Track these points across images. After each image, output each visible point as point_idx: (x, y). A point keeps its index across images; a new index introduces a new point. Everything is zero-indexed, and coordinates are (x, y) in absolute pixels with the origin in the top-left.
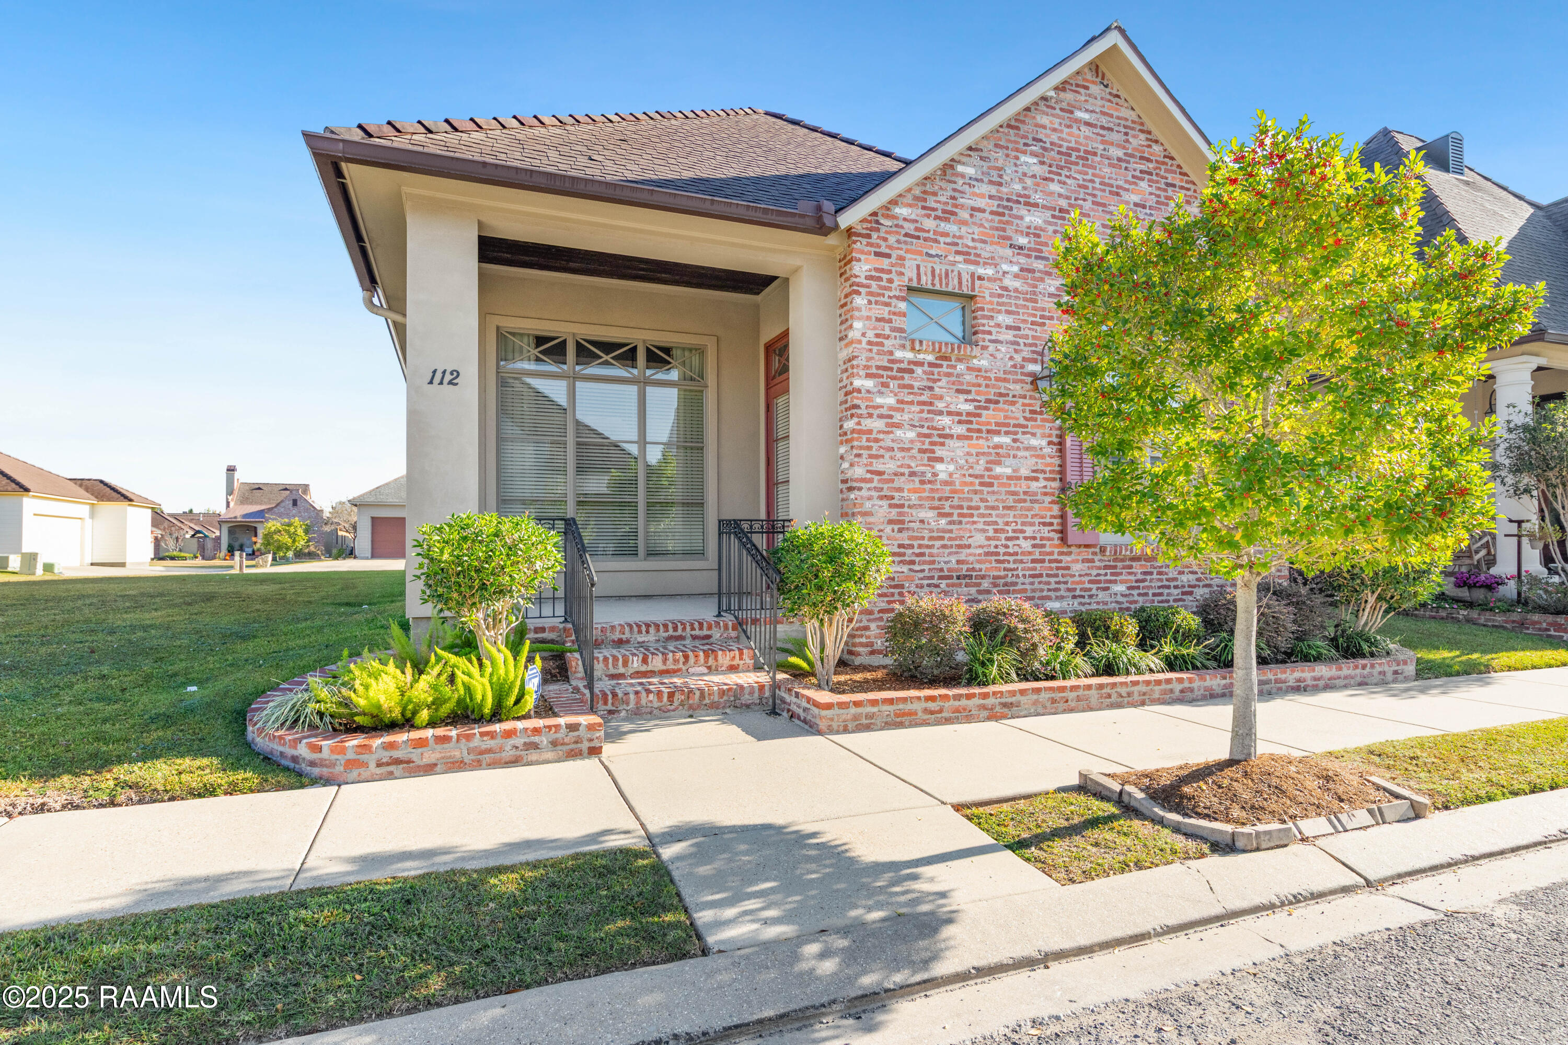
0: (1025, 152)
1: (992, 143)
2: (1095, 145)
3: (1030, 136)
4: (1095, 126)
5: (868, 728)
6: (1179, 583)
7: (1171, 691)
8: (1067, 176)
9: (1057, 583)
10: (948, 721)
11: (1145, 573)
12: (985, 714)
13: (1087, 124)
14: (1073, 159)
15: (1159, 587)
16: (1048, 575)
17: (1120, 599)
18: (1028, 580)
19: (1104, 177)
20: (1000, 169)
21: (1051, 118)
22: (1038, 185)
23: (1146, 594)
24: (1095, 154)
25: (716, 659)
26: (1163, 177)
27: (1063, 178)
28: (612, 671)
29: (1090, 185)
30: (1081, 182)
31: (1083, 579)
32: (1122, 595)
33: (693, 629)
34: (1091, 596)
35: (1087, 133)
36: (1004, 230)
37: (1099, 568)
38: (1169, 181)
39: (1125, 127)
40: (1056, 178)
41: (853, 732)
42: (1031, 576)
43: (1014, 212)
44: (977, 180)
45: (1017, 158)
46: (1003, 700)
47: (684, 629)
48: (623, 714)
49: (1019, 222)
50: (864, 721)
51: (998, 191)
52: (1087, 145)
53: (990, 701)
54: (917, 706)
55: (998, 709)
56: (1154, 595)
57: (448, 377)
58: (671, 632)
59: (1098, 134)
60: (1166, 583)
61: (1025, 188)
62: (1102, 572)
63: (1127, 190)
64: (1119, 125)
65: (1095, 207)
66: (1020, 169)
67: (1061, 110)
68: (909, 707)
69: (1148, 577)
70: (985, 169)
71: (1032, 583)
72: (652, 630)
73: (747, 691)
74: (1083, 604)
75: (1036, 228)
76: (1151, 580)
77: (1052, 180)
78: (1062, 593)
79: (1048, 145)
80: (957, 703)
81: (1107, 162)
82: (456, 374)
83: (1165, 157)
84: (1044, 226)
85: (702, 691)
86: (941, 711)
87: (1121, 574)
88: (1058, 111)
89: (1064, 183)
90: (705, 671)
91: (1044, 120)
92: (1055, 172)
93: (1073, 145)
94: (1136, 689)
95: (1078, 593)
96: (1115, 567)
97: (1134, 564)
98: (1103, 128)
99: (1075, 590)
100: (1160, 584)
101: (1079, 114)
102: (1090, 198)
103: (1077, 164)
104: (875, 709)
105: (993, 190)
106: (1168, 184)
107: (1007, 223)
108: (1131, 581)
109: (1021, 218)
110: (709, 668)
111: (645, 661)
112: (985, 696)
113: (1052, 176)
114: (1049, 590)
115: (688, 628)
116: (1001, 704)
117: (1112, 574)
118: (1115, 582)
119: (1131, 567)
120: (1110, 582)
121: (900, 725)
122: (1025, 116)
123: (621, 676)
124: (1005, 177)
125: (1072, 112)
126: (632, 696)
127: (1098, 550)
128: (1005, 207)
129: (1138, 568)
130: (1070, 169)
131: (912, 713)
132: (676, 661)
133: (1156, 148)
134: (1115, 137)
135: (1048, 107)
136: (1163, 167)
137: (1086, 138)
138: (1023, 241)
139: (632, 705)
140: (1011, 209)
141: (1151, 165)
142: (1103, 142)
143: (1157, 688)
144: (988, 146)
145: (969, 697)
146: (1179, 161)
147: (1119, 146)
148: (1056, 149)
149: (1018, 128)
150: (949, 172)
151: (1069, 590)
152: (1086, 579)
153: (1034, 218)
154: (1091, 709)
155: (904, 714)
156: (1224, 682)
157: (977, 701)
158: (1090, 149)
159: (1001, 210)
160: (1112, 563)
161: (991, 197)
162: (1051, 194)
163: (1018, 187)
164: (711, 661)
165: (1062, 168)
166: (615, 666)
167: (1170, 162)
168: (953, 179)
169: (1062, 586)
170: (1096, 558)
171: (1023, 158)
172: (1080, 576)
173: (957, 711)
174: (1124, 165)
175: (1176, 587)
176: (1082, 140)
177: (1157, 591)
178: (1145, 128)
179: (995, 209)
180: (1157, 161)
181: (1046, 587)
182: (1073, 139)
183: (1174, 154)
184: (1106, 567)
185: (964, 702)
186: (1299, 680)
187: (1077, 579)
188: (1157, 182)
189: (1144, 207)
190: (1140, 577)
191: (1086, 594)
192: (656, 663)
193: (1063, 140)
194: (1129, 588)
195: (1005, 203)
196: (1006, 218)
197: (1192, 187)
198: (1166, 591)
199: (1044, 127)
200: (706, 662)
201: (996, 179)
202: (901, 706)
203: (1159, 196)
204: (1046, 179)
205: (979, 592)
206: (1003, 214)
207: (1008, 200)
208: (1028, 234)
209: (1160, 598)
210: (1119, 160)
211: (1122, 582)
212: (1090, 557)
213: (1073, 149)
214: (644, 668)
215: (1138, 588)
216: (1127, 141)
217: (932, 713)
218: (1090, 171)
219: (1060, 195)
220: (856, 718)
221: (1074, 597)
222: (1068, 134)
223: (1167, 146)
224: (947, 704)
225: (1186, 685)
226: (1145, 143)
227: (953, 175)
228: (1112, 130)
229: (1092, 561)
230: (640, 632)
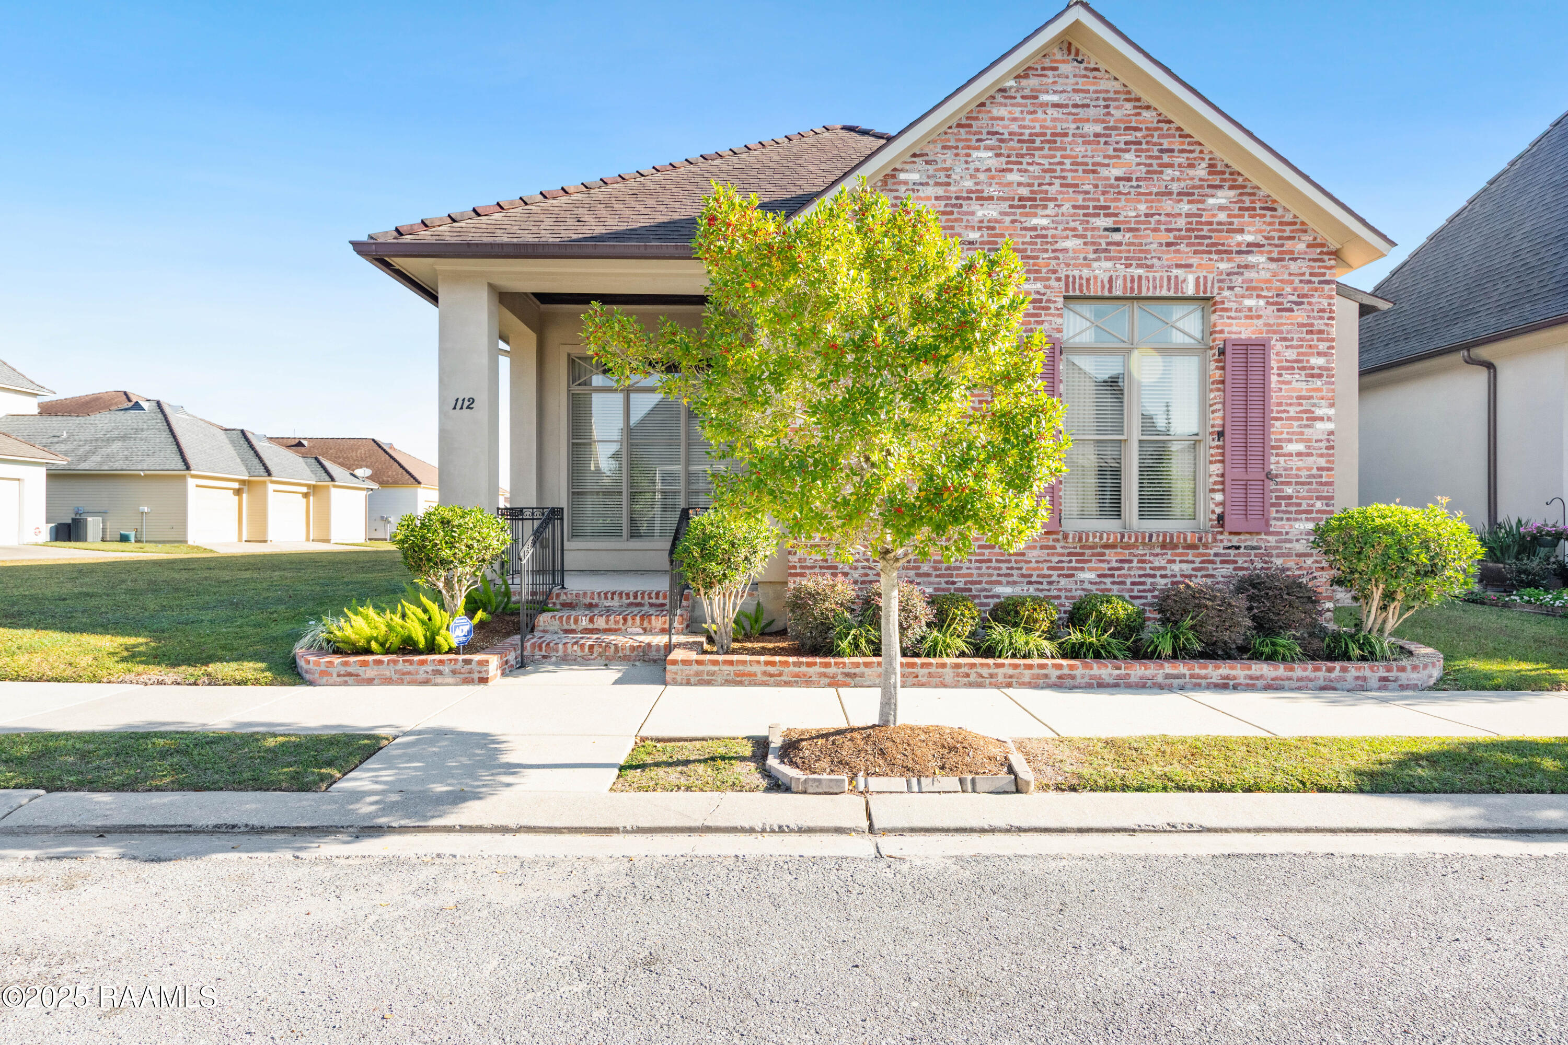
0: (978, 148)
1: (939, 146)
2: (1065, 125)
3: (984, 131)
4: (1066, 106)
5: (709, 683)
6: (1168, 572)
7: (1046, 676)
8: (1028, 164)
9: (1008, 568)
10: (787, 684)
11: (1121, 561)
12: (827, 680)
13: (1056, 105)
14: (1038, 144)
15: (1140, 576)
16: (997, 561)
17: (1087, 586)
18: (973, 565)
19: (1077, 157)
20: (947, 169)
21: (1010, 108)
22: (993, 177)
23: (1123, 583)
24: (1066, 135)
25: (650, 622)
26: (1155, 144)
27: (1024, 166)
28: (566, 627)
29: (1058, 168)
30: (1047, 166)
31: (1041, 565)
32: (1091, 583)
33: (650, 598)
34: (1050, 583)
35: (1056, 115)
36: (952, 228)
37: (1062, 555)
38: (1165, 146)
39: (1105, 99)
40: (1015, 167)
41: (695, 685)
42: (977, 561)
43: (965, 208)
44: (921, 184)
45: (969, 155)
46: (846, 670)
47: (643, 598)
48: (554, 659)
49: (970, 218)
50: (706, 677)
51: (946, 191)
52: (1055, 127)
53: (832, 670)
54: (755, 669)
55: (840, 677)
56: (1133, 583)
57: (466, 403)
58: (632, 600)
59: (1069, 114)
60: (1148, 571)
61: (977, 184)
62: (1066, 559)
63: (1108, 165)
64: (1097, 99)
65: (1064, 189)
66: (972, 166)
67: (1023, 97)
68: (749, 669)
69: (1126, 566)
70: (931, 172)
71: (979, 568)
72: (616, 597)
73: (654, 649)
74: (1042, 590)
75: (989, 221)
76: (1129, 569)
77: (1011, 170)
78: (1015, 578)
79: (1006, 136)
80: (797, 669)
81: (1080, 140)
82: (472, 400)
83: (1159, 122)
84: (999, 217)
85: (616, 646)
86: (780, 675)
87: (1090, 561)
88: (1019, 100)
89: (1026, 171)
90: (641, 631)
91: (1002, 112)
92: (1014, 162)
93: (1038, 130)
94: (1000, 671)
95: (1034, 579)
96: (1083, 554)
97: (1107, 551)
98: (1076, 106)
99: (1031, 576)
100: (1142, 572)
101: (1045, 98)
102: (1057, 182)
103: (1042, 149)
104: (716, 668)
105: (940, 191)
106: (1161, 151)
107: (956, 220)
108: (1104, 569)
109: (973, 213)
110: (645, 629)
111: (591, 620)
112: (827, 665)
113: (1010, 166)
114: (999, 575)
115: (646, 597)
116: (843, 673)
117: (1078, 561)
118: (1082, 569)
119: (1103, 554)
120: (1076, 569)
121: (740, 683)
122: (979, 112)
123: (573, 631)
124: (954, 176)
125: (1036, 97)
126: (560, 646)
127: (1060, 537)
128: (955, 205)
129: (1112, 556)
130: (1034, 155)
131: (750, 674)
132: (617, 622)
133: (1146, 114)
134: (1091, 112)
135: (1006, 98)
136: (1156, 134)
137: (1054, 120)
138: (974, 235)
139: (560, 653)
140: (961, 206)
141: (1139, 134)
142: (1075, 121)
143: (1027, 672)
144: (933, 151)
145: (809, 665)
146: (1178, 123)
147: (1096, 121)
148: (1016, 138)
149: (970, 126)
150: (890, 181)
151: (1023, 576)
152: (1046, 565)
153: (988, 212)
154: (945, 686)
155: (743, 675)
156: (1118, 672)
157: (817, 669)
158: (1059, 130)
159: (949, 209)
160: (1078, 550)
161: (937, 198)
162: (1010, 184)
163: (969, 184)
164: (646, 624)
165: (1022, 156)
166: (568, 622)
167: (1165, 126)
168: (895, 187)
169: (1015, 572)
170: (1058, 545)
171: (975, 154)
172: (1037, 562)
173: (797, 675)
174: (1102, 140)
175: (1162, 576)
176: (1049, 123)
177: (1138, 580)
178: (1133, 96)
179: (942, 209)
180: (1147, 129)
181: (995, 572)
182: (1037, 125)
183: (1171, 117)
184: (1070, 554)
185: (804, 669)
187: (1034, 565)
188: (1148, 150)
189: (1129, 179)
190: (1114, 564)
191: (1044, 580)
192: (600, 623)
193: (1024, 127)
194: (1099, 576)
195: (954, 202)
196: (955, 216)
197: (1198, 148)
198: (1149, 580)
199: (1002, 119)
200: (642, 624)
201: (944, 180)
202: (741, 668)
203: (1151, 165)
204: (1003, 170)
205: (918, 575)
206: (952, 213)
207: (957, 198)
208: (980, 228)
209: (1141, 587)
210: (1097, 135)
211: (1090, 569)
212: (1051, 543)
213: (1037, 135)
214: (591, 626)
215: (1113, 576)
216: (1108, 114)
217: (771, 675)
218: (1058, 154)
219: (1019, 184)
220: (697, 674)
221: (1030, 583)
222: (1032, 120)
223: (1161, 110)
224: (786, 670)
225: (1066, 671)
226: (1132, 112)
227: (894, 184)
228: (1088, 106)
229: (1054, 548)
230: (606, 598)
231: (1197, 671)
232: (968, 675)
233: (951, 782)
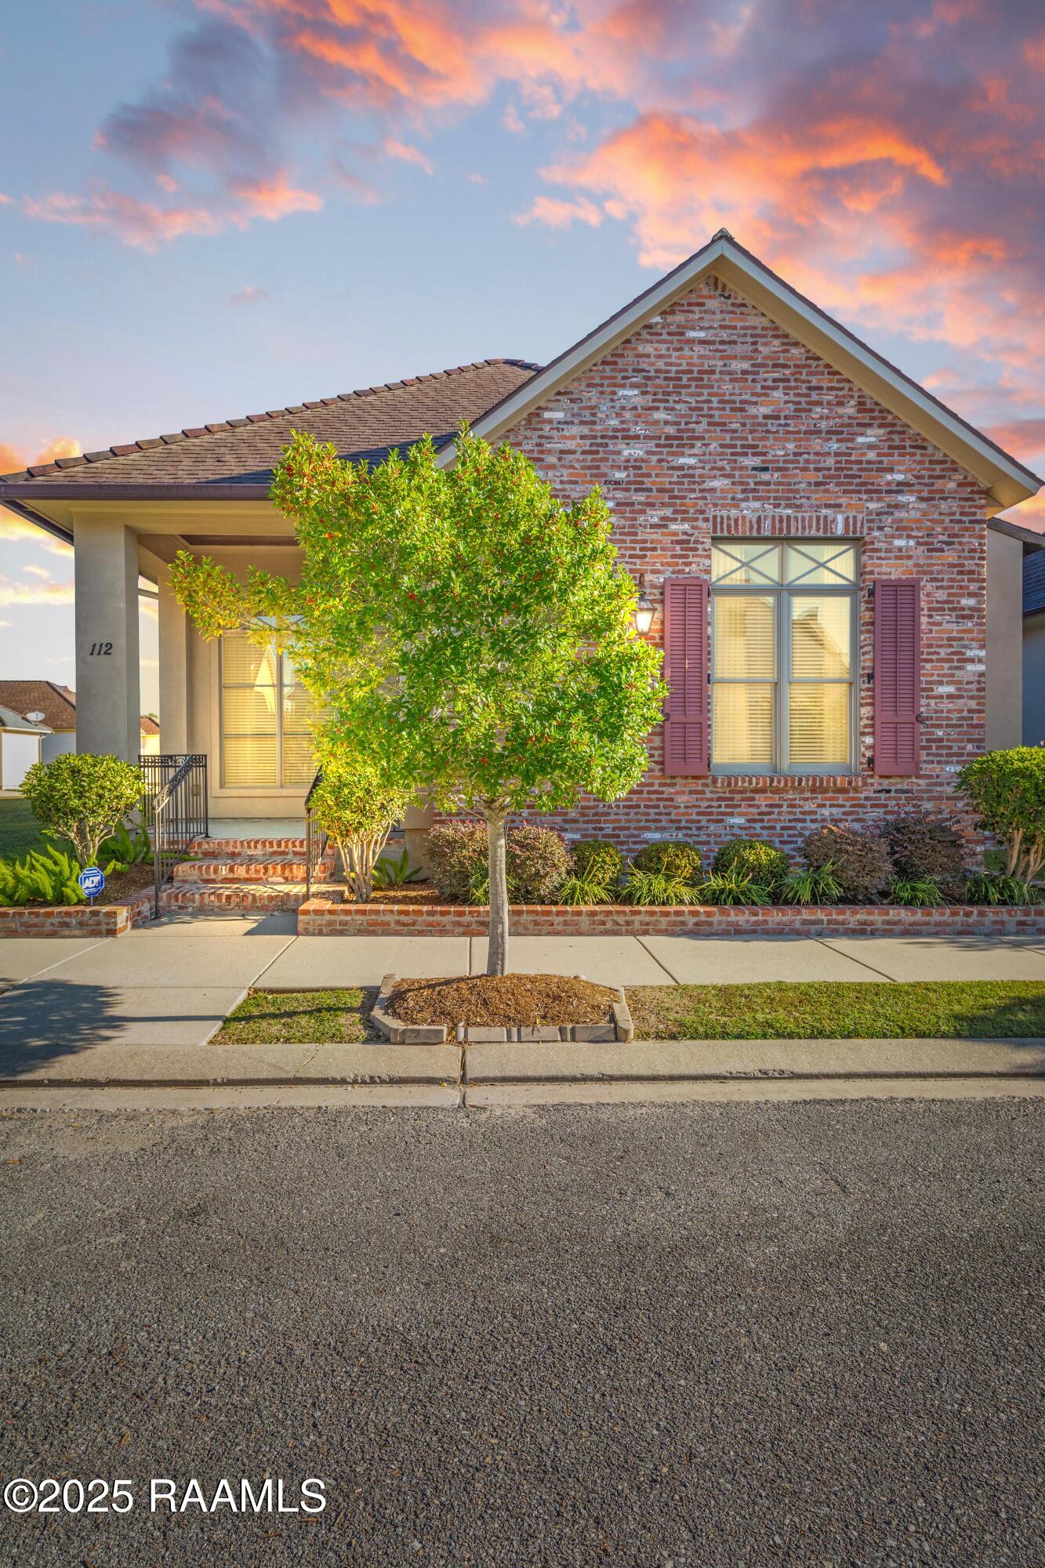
0: (623, 386)
1: (584, 383)
2: (712, 362)
3: (630, 368)
4: (713, 343)
5: (341, 933)
6: (818, 817)
7: (683, 923)
8: (675, 402)
9: (656, 814)
10: (421, 933)
11: (771, 806)
12: (461, 929)
13: (702, 342)
14: (684, 382)
15: (790, 821)
16: (646, 806)
17: (736, 831)
18: (620, 811)
19: (724, 395)
20: (592, 408)
21: (655, 345)
22: (639, 416)
23: (773, 828)
24: (713, 372)
25: (291, 871)
26: (804, 382)
27: (671, 404)
28: (205, 877)
29: (705, 406)
30: (694, 405)
31: (690, 810)
32: (740, 828)
33: (294, 846)
34: (699, 828)
35: (702, 352)
36: (598, 467)
37: (711, 800)
38: (814, 383)
39: (752, 336)
40: (662, 405)
41: (328, 935)
42: (624, 807)
43: (611, 448)
44: (566, 423)
45: (614, 393)
46: (481, 919)
47: (287, 846)
48: (190, 909)
49: (615, 457)
50: (338, 927)
51: (591, 430)
52: (702, 365)
53: (466, 919)
54: (388, 918)
55: (474, 926)
56: (783, 828)
57: (104, 649)
58: (275, 848)
59: (715, 351)
60: (799, 816)
61: (622, 422)
62: (715, 804)
63: (756, 403)
64: (745, 335)
65: (712, 428)
66: (618, 404)
67: (669, 334)
68: (382, 918)
69: (776, 810)
70: (576, 410)
71: (628, 814)
72: (259, 846)
73: (292, 899)
74: (691, 836)
75: (635, 461)
76: (779, 813)
77: (657, 409)
78: (663, 824)
79: (652, 374)
80: (430, 918)
81: (727, 378)
82: (110, 646)
83: (807, 358)
84: (645, 457)
85: (254, 896)
86: (414, 924)
87: (740, 806)
88: (665, 337)
89: (673, 409)
90: (283, 881)
91: (649, 349)
92: (661, 400)
93: (684, 367)
94: (637, 918)
95: (683, 824)
96: (732, 799)
97: (757, 796)
98: (722, 342)
99: (679, 821)
100: (792, 817)
101: (691, 334)
102: (705, 420)
103: (689, 387)
104: (348, 918)
105: (585, 430)
106: (810, 388)
107: (602, 460)
108: (754, 814)
109: (619, 453)
110: (286, 879)
111: (231, 870)
112: (461, 914)
113: (656, 404)
114: (647, 821)
115: (290, 845)
116: (477, 922)
117: (727, 806)
118: (732, 814)
119: (753, 799)
120: (725, 814)
121: (373, 933)
122: (624, 349)
123: (213, 881)
124: (599, 415)
125: (682, 334)
126: (197, 896)
127: (709, 781)
128: (601, 445)
129: (761, 800)
130: (680, 393)
131: (383, 924)
132: (257, 871)
133: (794, 351)
134: (739, 349)
135: (651, 334)
136: (804, 371)
137: (701, 357)
138: (620, 475)
139: (197, 904)
140: (607, 445)
141: (787, 372)
142: (722, 358)
143: (663, 919)
144: (576, 388)
145: (443, 913)
146: (827, 360)
147: (743, 358)
148: (662, 376)
149: (615, 363)
150: (535, 420)
151: (672, 821)
152: (696, 810)
153: (637, 451)
154: (581, 934)
155: (376, 924)
156: (754, 918)
157: (452, 918)
158: (706, 367)
159: (594, 448)
160: (727, 795)
161: (582, 437)
162: (656, 422)
163: (614, 422)
164: (287, 873)
165: (669, 394)
166: (207, 872)
167: (814, 363)
168: (539, 426)
169: (663, 817)
170: (707, 790)
171: (621, 392)
172: (686, 807)
173: (431, 925)
174: (750, 377)
175: (812, 821)
176: (695, 360)
177: (788, 824)
178: (780, 332)
179: (587, 448)
180: (796, 366)
181: (644, 818)
182: (684, 362)
183: (819, 354)
184: (719, 799)
185: (438, 918)
186: (865, 923)
187: (682, 810)
188: (796, 388)
189: (778, 418)
190: (764, 809)
191: (694, 826)
192: (241, 872)
193: (671, 364)
194: (749, 821)
195: (599, 441)
196: (601, 455)
197: (847, 386)
198: (800, 825)
199: (648, 356)
200: (283, 873)
201: (589, 418)
202: (373, 917)
203: (799, 403)
204: (650, 409)
205: (566, 821)
206: (597, 452)
207: (603, 437)
208: (626, 468)
209: (792, 832)
210: (744, 372)
211: (740, 815)
212: (700, 788)
213: (684, 372)
214: (231, 876)
215: (762, 821)
216: (756, 351)
217: (405, 925)
218: (705, 392)
219: (666, 423)
220: (330, 923)
221: (678, 829)
222: (678, 358)
223: (809, 346)
224: (420, 919)
225: (703, 918)
226: (780, 349)
227: (538, 422)
228: (735, 342)
229: (703, 792)
230: (249, 847)
231: (834, 917)
232: (603, 923)
233: (552, 1031)
